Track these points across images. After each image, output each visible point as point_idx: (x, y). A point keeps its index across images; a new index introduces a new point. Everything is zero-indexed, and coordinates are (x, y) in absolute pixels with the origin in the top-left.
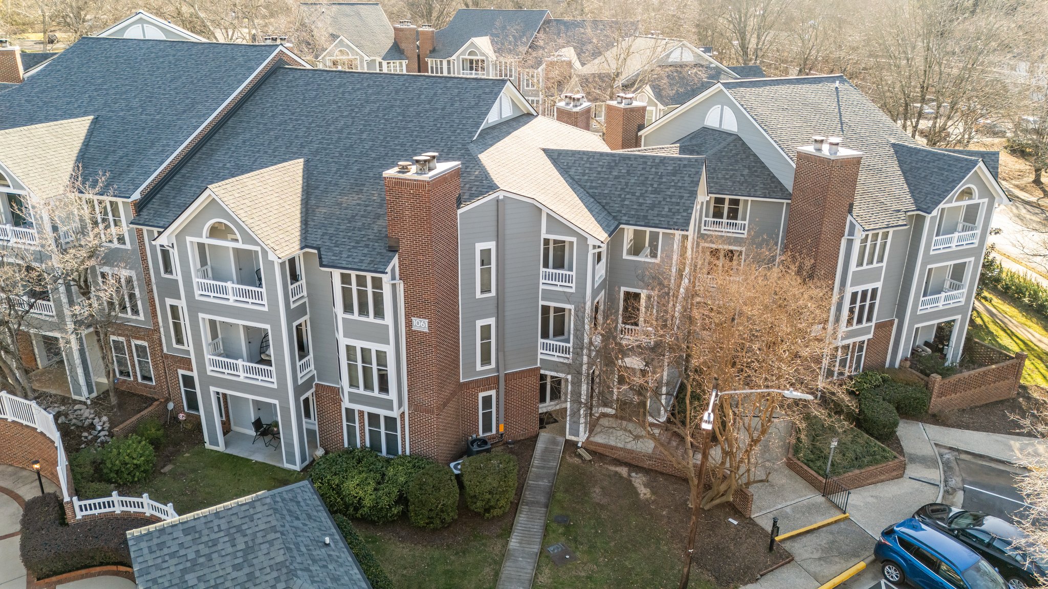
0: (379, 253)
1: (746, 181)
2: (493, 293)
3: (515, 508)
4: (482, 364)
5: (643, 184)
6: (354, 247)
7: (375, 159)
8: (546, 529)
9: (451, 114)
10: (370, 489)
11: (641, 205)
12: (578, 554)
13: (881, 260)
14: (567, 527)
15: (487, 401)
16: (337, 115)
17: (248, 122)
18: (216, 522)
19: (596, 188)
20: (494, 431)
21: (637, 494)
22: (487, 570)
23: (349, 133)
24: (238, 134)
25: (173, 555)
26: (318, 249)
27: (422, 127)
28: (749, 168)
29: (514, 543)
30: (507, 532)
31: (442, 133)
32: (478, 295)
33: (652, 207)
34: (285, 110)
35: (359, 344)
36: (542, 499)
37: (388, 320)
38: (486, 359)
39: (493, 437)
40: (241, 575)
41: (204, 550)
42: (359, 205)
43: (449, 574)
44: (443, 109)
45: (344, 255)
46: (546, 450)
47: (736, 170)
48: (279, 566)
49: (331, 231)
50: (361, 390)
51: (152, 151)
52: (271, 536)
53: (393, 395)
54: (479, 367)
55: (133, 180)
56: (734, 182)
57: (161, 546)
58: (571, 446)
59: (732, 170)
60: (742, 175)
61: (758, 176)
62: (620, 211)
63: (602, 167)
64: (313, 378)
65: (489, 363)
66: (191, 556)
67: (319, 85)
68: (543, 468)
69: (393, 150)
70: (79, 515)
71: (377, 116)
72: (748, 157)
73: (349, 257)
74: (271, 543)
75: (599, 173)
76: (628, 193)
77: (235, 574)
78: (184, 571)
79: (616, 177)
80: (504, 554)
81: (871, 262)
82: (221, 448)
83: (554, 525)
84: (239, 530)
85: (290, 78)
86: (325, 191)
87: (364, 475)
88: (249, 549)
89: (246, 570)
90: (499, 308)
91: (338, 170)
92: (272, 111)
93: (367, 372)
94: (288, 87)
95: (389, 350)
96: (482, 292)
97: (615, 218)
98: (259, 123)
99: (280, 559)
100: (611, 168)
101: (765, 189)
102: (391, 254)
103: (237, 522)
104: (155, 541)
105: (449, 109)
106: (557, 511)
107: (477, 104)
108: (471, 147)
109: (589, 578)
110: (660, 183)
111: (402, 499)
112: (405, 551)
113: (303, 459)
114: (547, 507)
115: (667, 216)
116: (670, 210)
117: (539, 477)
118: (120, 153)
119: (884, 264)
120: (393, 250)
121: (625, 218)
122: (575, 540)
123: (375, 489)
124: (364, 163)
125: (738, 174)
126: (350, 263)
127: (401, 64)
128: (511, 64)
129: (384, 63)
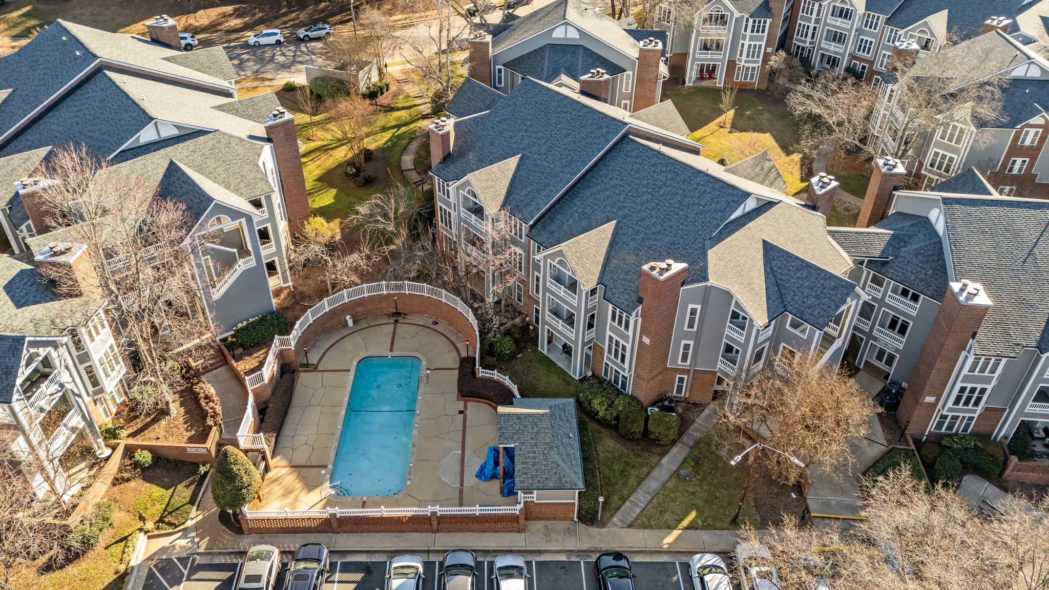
0: (633, 301)
1: (925, 280)
2: (695, 329)
3: (674, 442)
4: (682, 361)
5: (812, 289)
6: (623, 292)
7: (653, 233)
8: (685, 460)
9: (707, 212)
10: (603, 408)
11: (804, 302)
12: (694, 479)
13: (993, 371)
14: (697, 463)
15: (681, 380)
16: (645, 190)
17: (597, 179)
18: (528, 418)
19: (783, 280)
20: (683, 395)
22: (645, 469)
23: (646, 208)
24: (590, 187)
25: (511, 426)
26: (606, 287)
27: (687, 217)
28: (934, 270)
29: (665, 460)
30: (664, 454)
31: (696, 226)
32: (686, 328)
33: (809, 307)
34: (619, 175)
35: (615, 337)
36: (691, 443)
37: (630, 333)
38: (684, 358)
39: (682, 398)
40: (533, 442)
41: (522, 428)
42: (634, 264)
43: (627, 464)
44: (704, 206)
45: (616, 296)
46: (708, 415)
47: (923, 268)
48: (547, 444)
49: (615, 277)
50: (612, 357)
51: (544, 193)
52: (547, 431)
53: (626, 366)
54: (679, 362)
55: (532, 211)
56: (917, 278)
57: (508, 421)
59: (921, 267)
60: (925, 274)
61: (936, 279)
62: (789, 302)
63: (793, 267)
64: (593, 339)
65: (686, 362)
66: (517, 428)
67: (643, 160)
68: (701, 426)
69: (665, 230)
70: (481, 374)
71: (666, 199)
72: (938, 260)
73: (618, 298)
74: (546, 433)
75: (789, 270)
76: (800, 292)
77: (531, 441)
78: (514, 434)
79: (798, 278)
80: (657, 464)
81: (983, 370)
82: (545, 352)
83: (690, 460)
84: (536, 423)
85: (629, 148)
86: (621, 248)
87: (604, 399)
88: (537, 433)
89: (535, 441)
90: (697, 337)
91: (632, 234)
92: (612, 174)
93: (616, 351)
94: (626, 156)
95: (629, 347)
96: (689, 327)
97: (784, 306)
98: (603, 182)
99: (548, 441)
100: (798, 270)
101: (936, 291)
102: (638, 304)
103: (536, 421)
104: (506, 418)
105: (707, 208)
106: (696, 453)
107: (725, 209)
108: (708, 243)
109: (693, 493)
110: (822, 293)
111: (617, 418)
112: (612, 444)
113: (580, 375)
114: (691, 448)
115: (815, 316)
116: (819, 313)
117: (696, 430)
118: (529, 189)
119: (996, 375)
120: (640, 301)
121: (790, 308)
122: (697, 472)
123: (606, 409)
124: (646, 234)
125: (923, 271)
126: (617, 302)
127: (765, 22)
128: (878, 17)
129: (751, 21)
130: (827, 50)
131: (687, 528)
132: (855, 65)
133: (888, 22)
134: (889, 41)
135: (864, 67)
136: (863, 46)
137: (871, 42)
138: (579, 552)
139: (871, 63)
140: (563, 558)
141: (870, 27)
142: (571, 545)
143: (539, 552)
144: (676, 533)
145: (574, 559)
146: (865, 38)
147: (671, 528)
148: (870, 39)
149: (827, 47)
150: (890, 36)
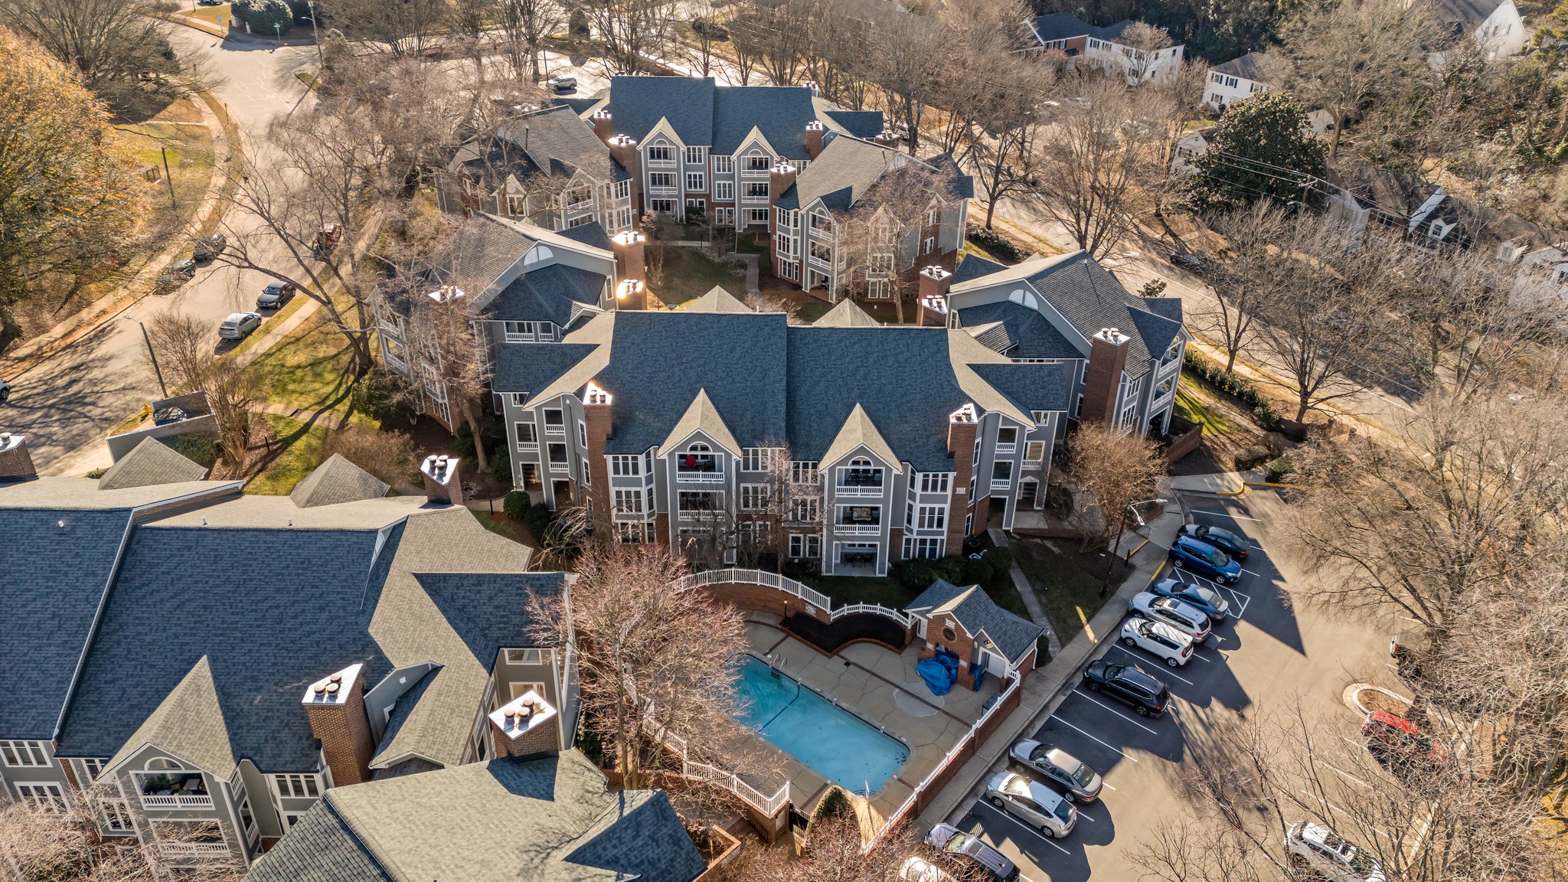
0: (944, 460)
1: (1053, 346)
2: (978, 463)
3: (1006, 571)
4: (970, 500)
5: (1034, 383)
6: (929, 458)
8: (1028, 578)
12: (1049, 586)
14: (1036, 575)
16: (854, 366)
17: (801, 375)
21: (1053, 552)
23: (872, 380)
24: (801, 385)
26: (910, 462)
28: (1052, 336)
29: (1019, 588)
30: (1012, 584)
32: (973, 466)
33: (1044, 397)
34: (816, 364)
35: (929, 506)
36: (1015, 563)
37: (948, 492)
45: (927, 464)
46: (997, 538)
47: (1045, 339)
48: (998, 612)
49: (908, 449)
50: (926, 529)
53: (945, 527)
54: (968, 502)
58: (1007, 532)
59: (1042, 338)
61: (1059, 342)
62: (1026, 402)
63: (1007, 373)
65: (972, 499)
67: (825, 341)
68: (1004, 548)
70: (833, 619)
71: (881, 365)
72: (1049, 328)
73: (929, 464)
75: (1007, 377)
76: (1028, 389)
77: (988, 617)
79: (1017, 380)
80: (1018, 594)
82: (832, 573)
83: (1030, 576)
84: (978, 601)
85: (800, 336)
86: (888, 424)
88: (986, 608)
89: (990, 615)
90: (978, 470)
91: (884, 408)
92: (808, 366)
93: (931, 519)
94: (804, 344)
95: (946, 506)
96: (975, 463)
98: (808, 377)
100: (1012, 374)
101: (1065, 351)
102: (950, 459)
105: (925, 355)
106: (1025, 569)
107: (939, 349)
109: (1060, 596)
110: (1043, 381)
113: (887, 570)
114: (1020, 568)
116: (1054, 398)
119: (1138, 392)
120: (950, 456)
122: (1043, 580)
125: (1047, 341)
127: (626, 183)
128: (700, 149)
129: (612, 186)
130: (659, 196)
131: (1088, 620)
132: (691, 203)
133: (711, 151)
134: (719, 170)
135: (701, 203)
136: (693, 182)
137: (700, 176)
138: (1067, 685)
139: (708, 196)
140: (1062, 699)
141: (695, 161)
142: (1055, 685)
143: (1046, 707)
144: (1087, 628)
145: (1069, 693)
146: (692, 173)
147: (1082, 627)
148: (698, 173)
149: (657, 192)
150: (719, 165)
